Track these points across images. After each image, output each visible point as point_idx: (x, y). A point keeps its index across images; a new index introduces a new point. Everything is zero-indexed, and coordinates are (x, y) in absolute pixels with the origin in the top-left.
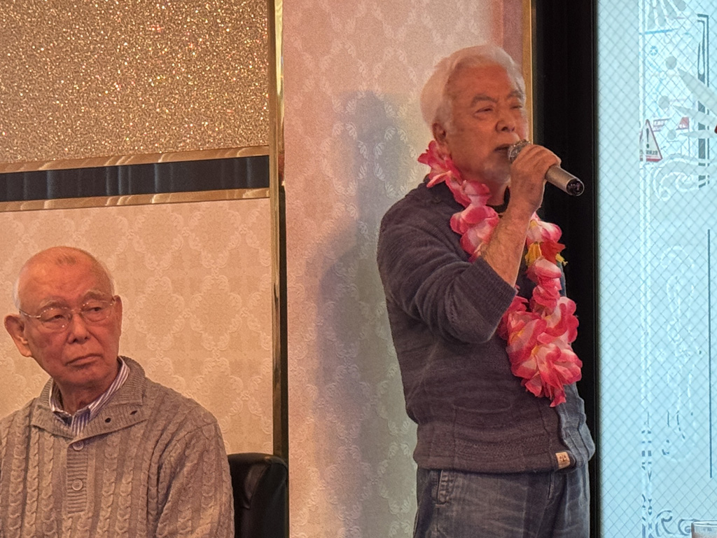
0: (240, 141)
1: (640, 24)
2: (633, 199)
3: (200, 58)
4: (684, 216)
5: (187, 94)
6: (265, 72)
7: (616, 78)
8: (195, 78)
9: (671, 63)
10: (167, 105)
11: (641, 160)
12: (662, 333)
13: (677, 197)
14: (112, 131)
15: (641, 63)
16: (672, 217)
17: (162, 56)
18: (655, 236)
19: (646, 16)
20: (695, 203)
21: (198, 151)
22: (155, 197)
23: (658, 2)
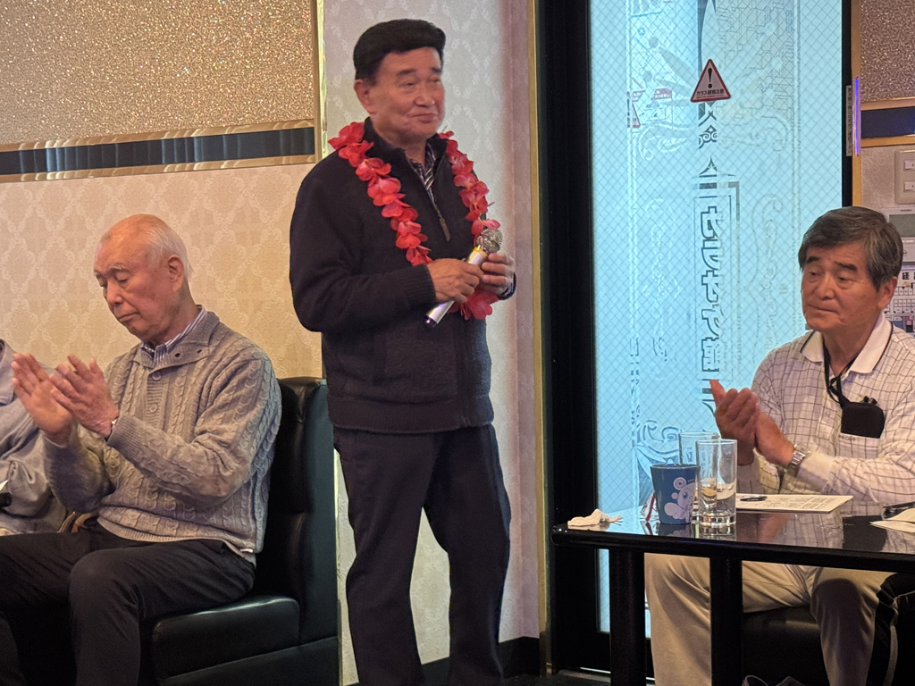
0: (290, 116)
1: (627, 9)
2: (622, 160)
3: (256, 46)
4: (664, 173)
5: (245, 76)
6: (309, 56)
7: (607, 55)
8: (251, 62)
9: (654, 42)
10: (228, 85)
11: (629, 126)
12: (646, 272)
13: (659, 157)
14: (183, 108)
15: (627, 43)
16: (655, 174)
17: (224, 44)
18: (641, 191)
19: (632, 3)
20: (674, 162)
21: (255, 124)
22: (225, 164)
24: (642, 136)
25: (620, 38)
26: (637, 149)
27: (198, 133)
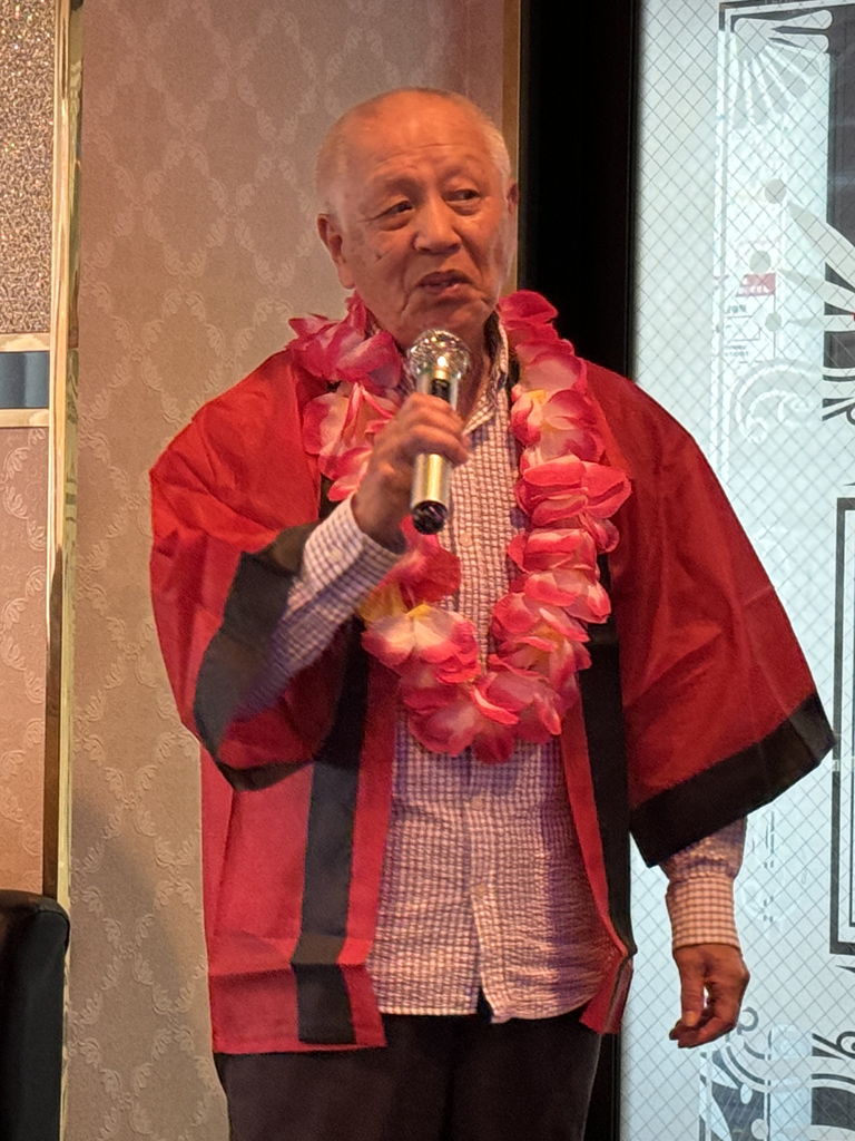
1: (720, 119)
4: (792, 471)
7: (671, 215)
9: (776, 192)
13: (781, 435)
15: (718, 189)
23: (754, 80)
24: (744, 389)
25: (702, 176)
26: (733, 418)
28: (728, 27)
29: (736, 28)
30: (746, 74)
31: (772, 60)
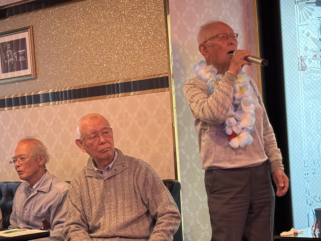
0: (158, 72)
1: (296, 22)
2: (297, 84)
3: (144, 44)
5: (140, 57)
6: (165, 47)
8: (142, 51)
9: (308, 35)
10: (133, 61)
11: (299, 70)
12: (309, 131)
13: (313, 82)
14: (115, 72)
15: (297, 35)
16: (311, 89)
17: (130, 44)
18: (305, 96)
19: (298, 19)
20: (319, 84)
21: (144, 76)
22: (132, 93)
23: (302, 14)
25: (294, 33)
26: (303, 79)
27: (121, 81)
28: (296, 3)
29: (298, 4)
30: (301, 12)
31: (305, 9)
